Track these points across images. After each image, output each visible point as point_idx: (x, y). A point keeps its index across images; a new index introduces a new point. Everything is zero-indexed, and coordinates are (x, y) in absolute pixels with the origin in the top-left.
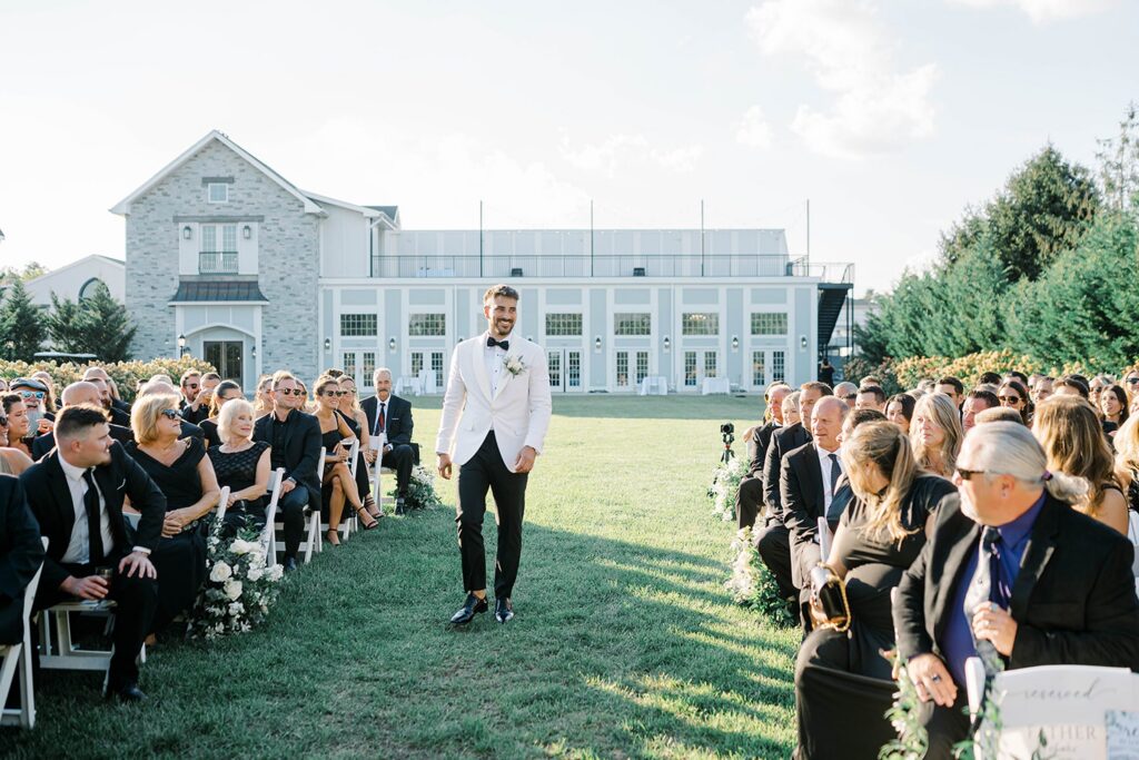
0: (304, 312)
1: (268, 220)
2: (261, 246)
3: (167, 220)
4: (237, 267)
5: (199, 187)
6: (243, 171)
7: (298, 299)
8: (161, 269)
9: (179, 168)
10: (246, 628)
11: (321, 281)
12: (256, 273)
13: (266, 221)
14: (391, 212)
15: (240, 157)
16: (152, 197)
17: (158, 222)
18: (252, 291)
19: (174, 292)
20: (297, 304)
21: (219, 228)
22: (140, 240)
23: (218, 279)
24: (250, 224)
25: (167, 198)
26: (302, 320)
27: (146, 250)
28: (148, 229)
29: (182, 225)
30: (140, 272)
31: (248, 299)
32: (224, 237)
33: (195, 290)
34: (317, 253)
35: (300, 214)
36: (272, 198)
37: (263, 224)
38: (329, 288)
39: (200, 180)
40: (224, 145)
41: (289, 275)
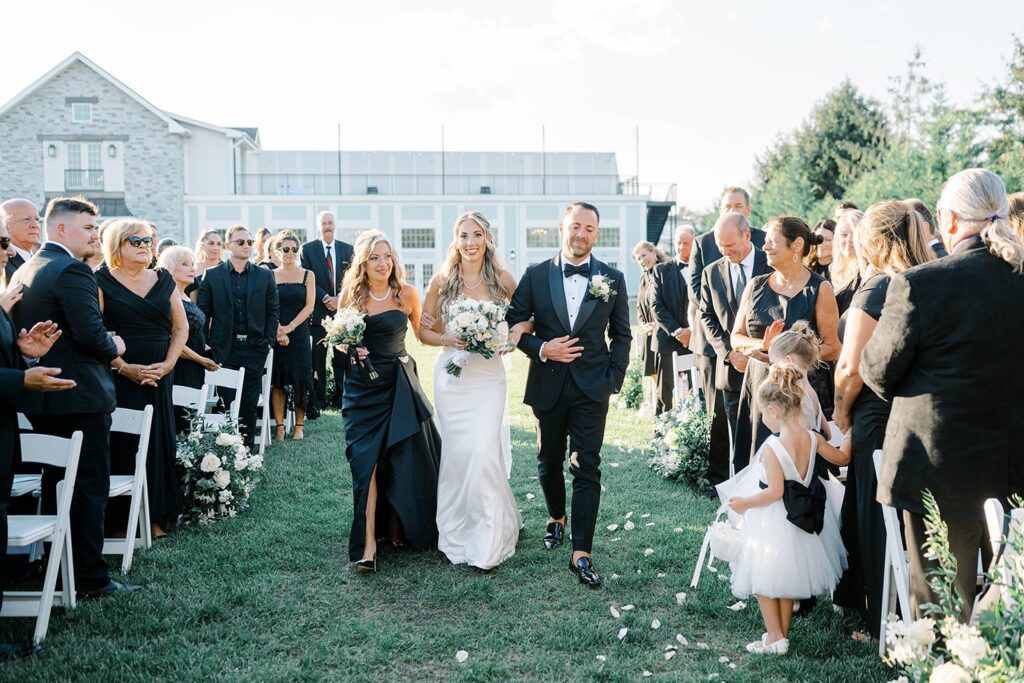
0: (171, 227)
1: (133, 139)
2: (126, 164)
3: (31, 139)
4: (102, 184)
5: (62, 107)
6: (107, 91)
7: (165, 215)
8: (26, 186)
9: (42, 87)
10: (232, 513)
11: (185, 198)
12: (123, 190)
13: (130, 141)
14: (252, 133)
15: (103, 78)
16: (15, 116)
17: (22, 140)
18: (118, 207)
20: (163, 219)
21: (84, 147)
24: (116, 143)
25: (30, 117)
27: (11, 167)
28: (13, 147)
29: (46, 144)
30: (5, 189)
32: (90, 155)
34: (182, 171)
35: (165, 133)
36: (136, 118)
37: (127, 143)
38: (194, 205)
39: (63, 100)
40: (87, 66)
41: (155, 192)
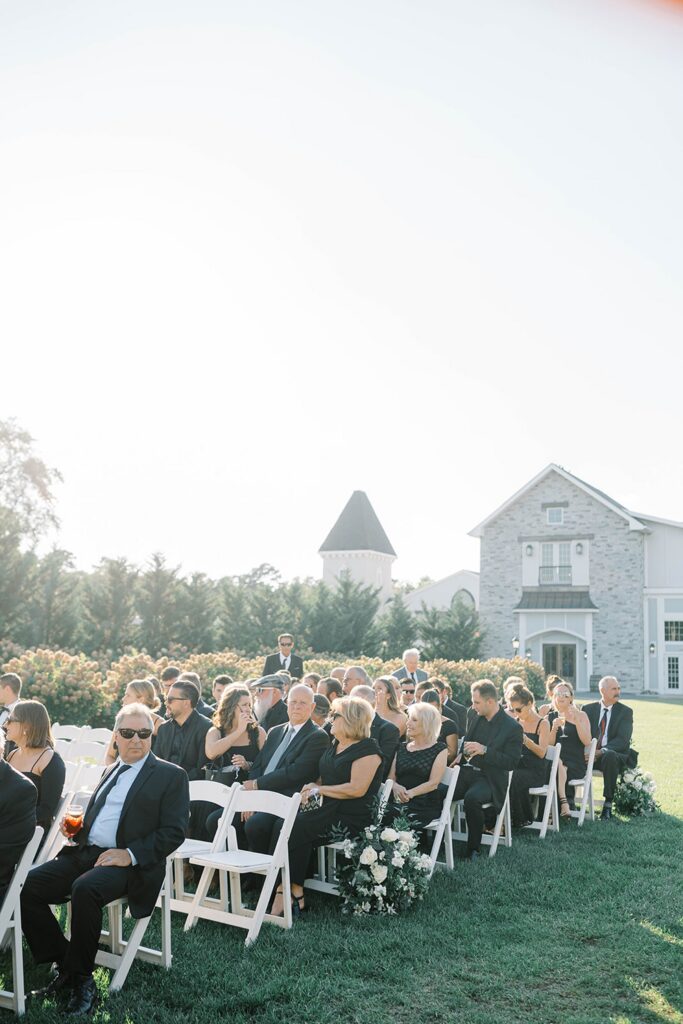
0: (630, 619)
1: (597, 538)
2: (591, 561)
3: (513, 541)
4: (570, 579)
5: (539, 512)
6: (576, 496)
7: (624, 607)
8: (508, 582)
9: (523, 496)
11: (645, 591)
12: (588, 584)
13: (596, 539)
15: (572, 485)
16: (500, 522)
17: (506, 542)
18: (584, 600)
19: (518, 601)
20: (624, 611)
21: (556, 546)
22: (492, 558)
23: (554, 590)
24: (583, 542)
25: (513, 522)
26: (628, 626)
27: (496, 566)
28: (499, 548)
29: (525, 544)
30: (491, 584)
31: (580, 606)
32: (560, 553)
33: (534, 599)
34: (642, 566)
35: (626, 531)
36: (601, 518)
37: (593, 542)
38: (654, 597)
39: (540, 506)
40: (560, 475)
41: (616, 586)
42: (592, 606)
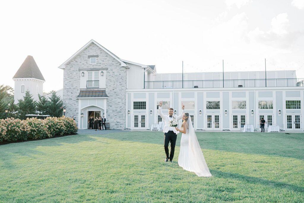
0: (121, 101)
1: (109, 69)
2: (106, 78)
3: (77, 70)
4: (99, 86)
5: (87, 59)
6: (101, 53)
7: (119, 96)
8: (74, 87)
9: (81, 52)
11: (127, 90)
12: (105, 87)
14: (153, 67)
15: (100, 48)
16: (72, 63)
17: (74, 71)
18: (104, 94)
19: (78, 94)
20: (118, 98)
21: (93, 72)
22: (68, 77)
23: (92, 90)
24: (103, 71)
25: (77, 63)
26: (120, 104)
27: (70, 80)
28: (71, 73)
29: (81, 72)
30: (68, 88)
31: (102, 96)
32: (95, 75)
33: (86, 94)
34: (126, 81)
35: (120, 67)
36: (111, 62)
37: (107, 71)
38: (130, 93)
39: (87, 56)
40: (95, 44)
41: (116, 88)
42: (106, 96)
